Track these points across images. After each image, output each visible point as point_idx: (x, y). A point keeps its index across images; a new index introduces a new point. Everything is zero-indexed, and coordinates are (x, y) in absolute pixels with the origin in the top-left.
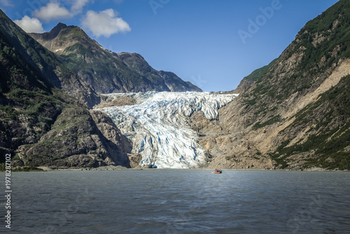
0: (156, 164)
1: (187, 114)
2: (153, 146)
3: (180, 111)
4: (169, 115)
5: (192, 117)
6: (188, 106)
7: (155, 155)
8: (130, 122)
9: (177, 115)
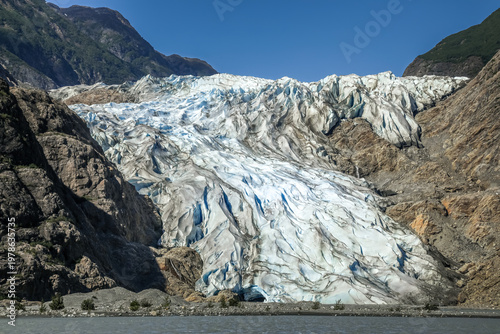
0: (258, 288)
1: (319, 128)
2: (236, 222)
3: (296, 116)
4: (263, 130)
5: (337, 135)
6: (320, 104)
7: (252, 252)
8: (142, 143)
9: (289, 130)
